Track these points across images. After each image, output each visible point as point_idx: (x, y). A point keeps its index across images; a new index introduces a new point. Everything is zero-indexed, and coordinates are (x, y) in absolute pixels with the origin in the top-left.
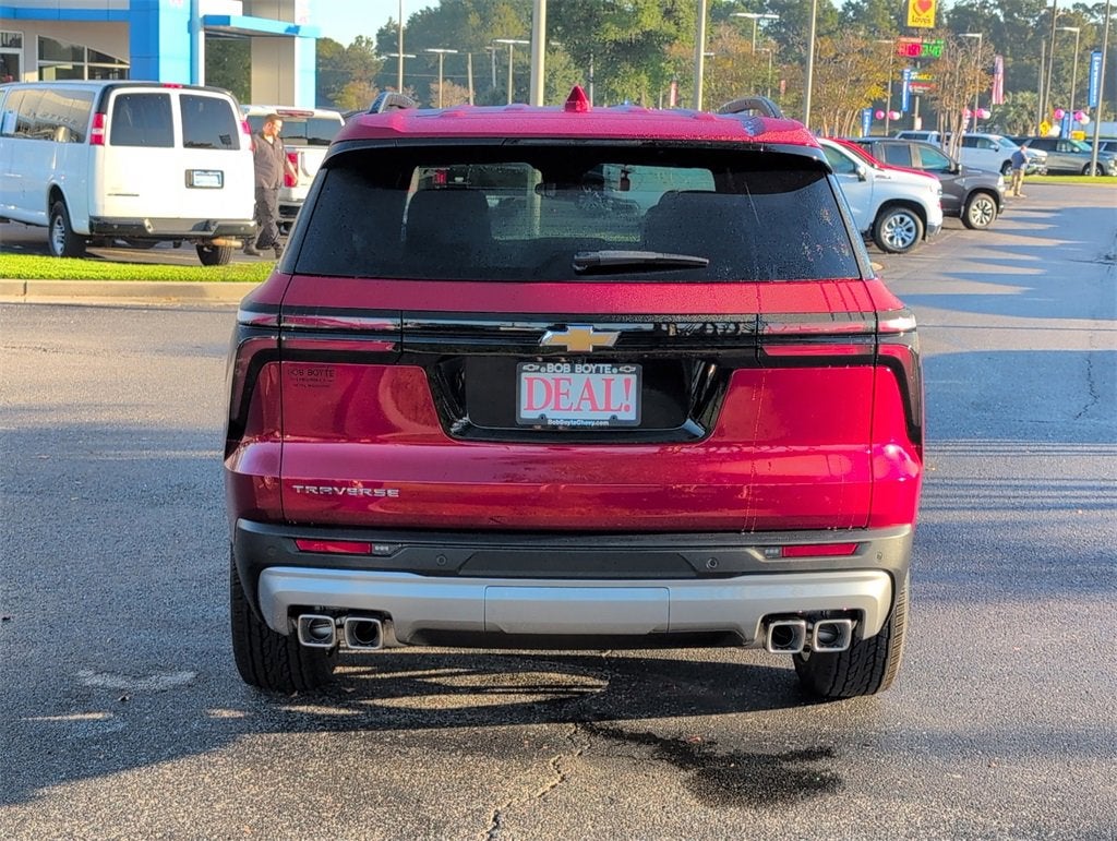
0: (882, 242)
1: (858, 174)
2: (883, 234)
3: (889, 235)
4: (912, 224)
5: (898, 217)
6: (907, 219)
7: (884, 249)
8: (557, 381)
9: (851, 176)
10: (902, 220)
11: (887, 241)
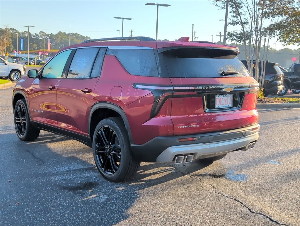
0: (11, 79)
1: (6, 63)
2: (12, 77)
3: (13, 77)
4: (18, 75)
5: (15, 73)
6: (17, 73)
7: (12, 81)
8: (221, 98)
9: (4, 64)
10: (16, 74)
11: (13, 79)
